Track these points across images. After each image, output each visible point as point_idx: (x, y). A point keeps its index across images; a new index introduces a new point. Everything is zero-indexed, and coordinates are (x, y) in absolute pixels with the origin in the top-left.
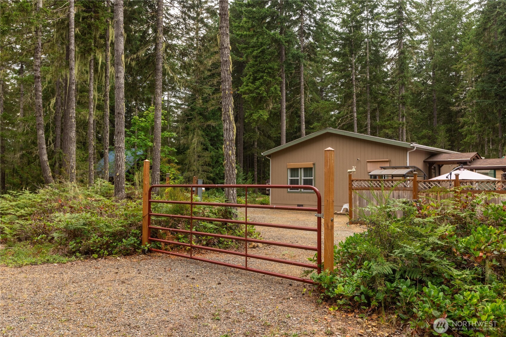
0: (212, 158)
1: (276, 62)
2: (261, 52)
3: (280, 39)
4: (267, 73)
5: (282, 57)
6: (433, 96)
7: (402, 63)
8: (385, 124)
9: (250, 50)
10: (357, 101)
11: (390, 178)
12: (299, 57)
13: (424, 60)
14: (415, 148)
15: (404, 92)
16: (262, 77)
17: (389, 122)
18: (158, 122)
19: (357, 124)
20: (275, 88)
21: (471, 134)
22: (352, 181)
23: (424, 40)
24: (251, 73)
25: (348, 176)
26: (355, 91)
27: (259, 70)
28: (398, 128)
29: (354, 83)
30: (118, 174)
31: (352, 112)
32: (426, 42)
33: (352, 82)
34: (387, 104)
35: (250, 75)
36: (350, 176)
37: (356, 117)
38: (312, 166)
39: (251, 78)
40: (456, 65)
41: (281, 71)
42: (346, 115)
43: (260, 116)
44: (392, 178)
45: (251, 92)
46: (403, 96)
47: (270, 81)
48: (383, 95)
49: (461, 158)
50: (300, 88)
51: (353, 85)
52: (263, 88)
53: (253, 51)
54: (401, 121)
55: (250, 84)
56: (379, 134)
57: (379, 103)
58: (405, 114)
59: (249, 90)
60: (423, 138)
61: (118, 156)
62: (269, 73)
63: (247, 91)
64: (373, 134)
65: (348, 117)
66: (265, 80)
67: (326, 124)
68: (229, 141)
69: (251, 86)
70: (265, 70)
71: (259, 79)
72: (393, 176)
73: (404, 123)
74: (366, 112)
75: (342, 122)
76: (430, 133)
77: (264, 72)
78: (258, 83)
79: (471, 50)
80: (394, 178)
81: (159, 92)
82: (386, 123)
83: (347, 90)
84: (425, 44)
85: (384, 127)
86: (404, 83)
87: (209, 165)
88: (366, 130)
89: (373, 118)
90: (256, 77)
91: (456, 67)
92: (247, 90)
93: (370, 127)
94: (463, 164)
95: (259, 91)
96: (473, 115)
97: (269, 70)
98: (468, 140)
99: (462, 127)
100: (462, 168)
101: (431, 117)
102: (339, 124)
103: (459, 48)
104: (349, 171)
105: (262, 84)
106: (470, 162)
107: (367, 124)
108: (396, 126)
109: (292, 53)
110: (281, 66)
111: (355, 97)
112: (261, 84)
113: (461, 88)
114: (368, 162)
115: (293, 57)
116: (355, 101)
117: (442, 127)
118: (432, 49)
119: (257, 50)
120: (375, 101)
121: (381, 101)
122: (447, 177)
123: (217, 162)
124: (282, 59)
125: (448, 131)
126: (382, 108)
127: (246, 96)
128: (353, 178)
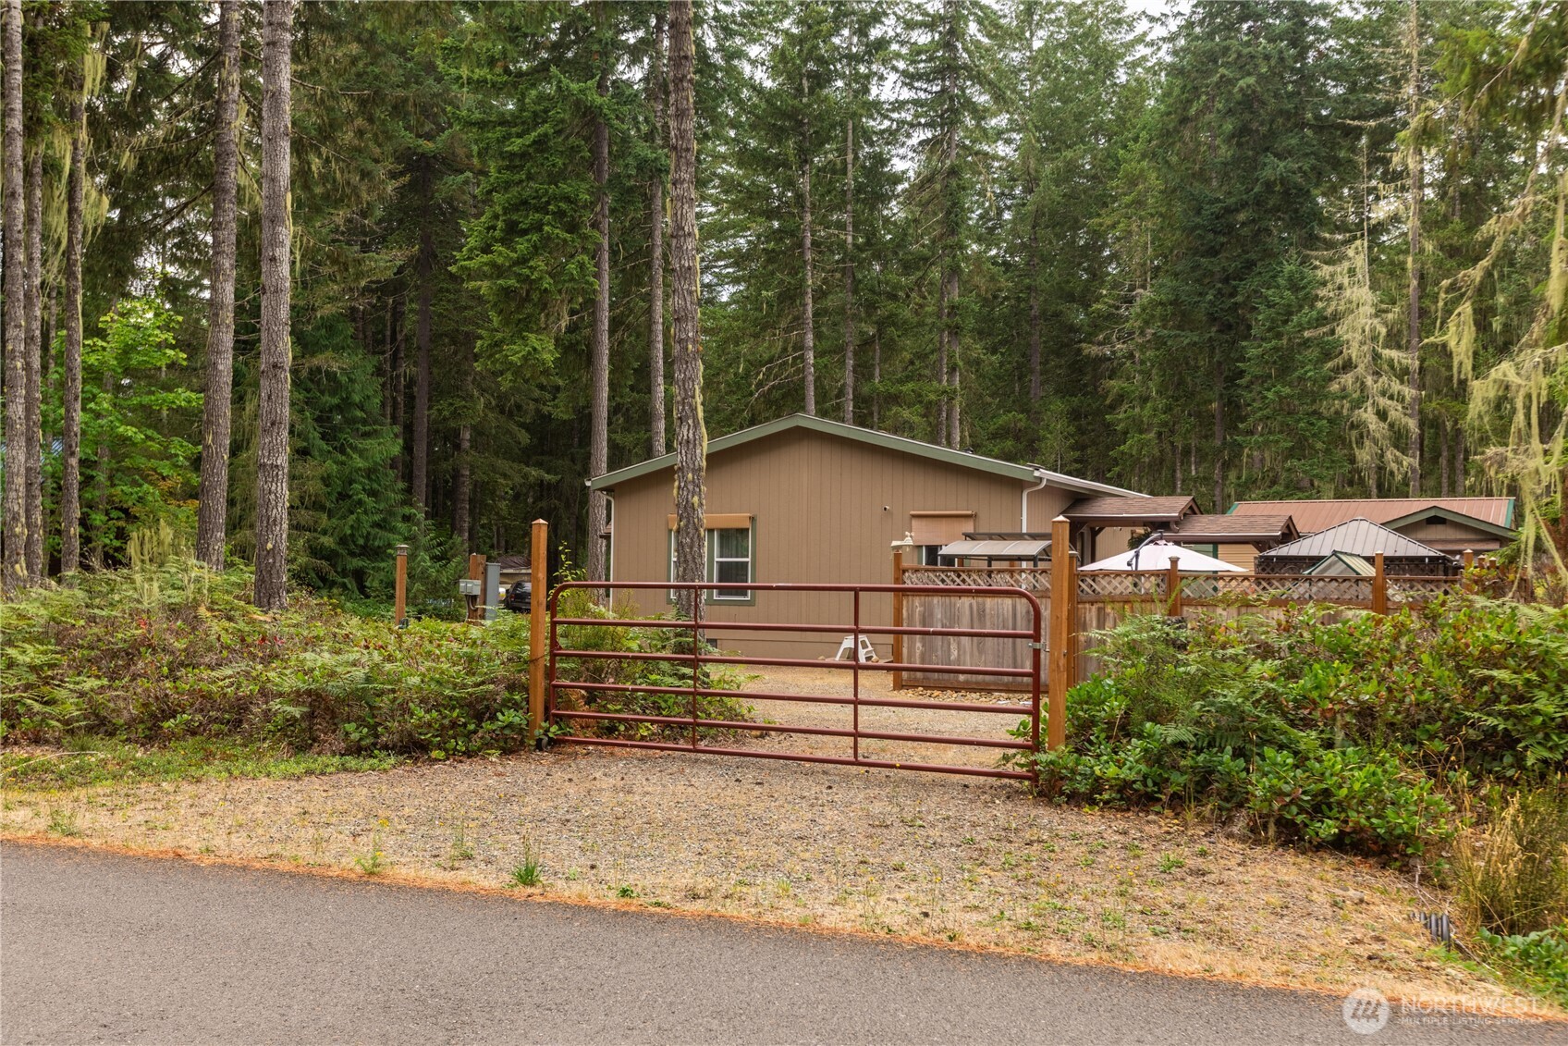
0: (326, 480)
1: (583, 180)
2: (534, 142)
3: (600, 108)
4: (554, 213)
5: (600, 165)
6: (1031, 308)
7: (955, 204)
8: (901, 392)
9: (498, 134)
10: (816, 314)
11: (984, 565)
12: (660, 171)
13: (1007, 191)
14: (1044, 483)
15: (955, 295)
16: (538, 227)
17: (910, 385)
18: (221, 367)
19: (816, 388)
20: (582, 266)
21: (1141, 432)
22: (904, 571)
23: (1008, 131)
24: (498, 209)
25: (892, 557)
26: (810, 282)
27: (525, 203)
28: (938, 403)
29: (809, 256)
30: (270, 546)
31: (800, 346)
32: (1014, 135)
33: (802, 254)
34: (906, 328)
35: (496, 217)
36: (898, 557)
37: (814, 365)
38: (747, 524)
39: (500, 224)
40: (1099, 215)
41: (598, 209)
42: (780, 357)
43: (529, 353)
44: (990, 565)
45: (498, 271)
46: (953, 307)
47: (565, 241)
48: (893, 297)
49: (1155, 510)
50: (649, 266)
51: (805, 262)
52: (539, 263)
53: (507, 137)
54: (945, 383)
55: (498, 247)
56: (882, 419)
57: (881, 325)
58: (961, 363)
59: (493, 265)
60: (998, 435)
61: (270, 493)
62: (560, 214)
63: (485, 268)
64: (861, 420)
65: (785, 363)
66: (549, 238)
67: (719, 383)
68: (694, 471)
69: (500, 254)
70: (548, 203)
71: (524, 232)
72: (991, 559)
73: (955, 391)
74: (840, 350)
75: (767, 375)
76: (1021, 420)
77: (543, 209)
78: (522, 245)
79: (1143, 175)
80: (996, 565)
81: (227, 265)
82: (904, 388)
83: (788, 279)
84: (1008, 142)
85: (894, 399)
86: (959, 267)
87: (317, 506)
88: (838, 408)
89: (863, 371)
90: (517, 223)
91: (1101, 225)
92: (486, 264)
93: (851, 396)
94: (1160, 528)
95: (526, 271)
96: (1147, 375)
97: (562, 205)
98: (1131, 448)
99: (1112, 407)
100: (1161, 538)
101: (1021, 372)
102: (760, 385)
103: (1108, 164)
104: (895, 543)
105: (536, 250)
106: (1178, 522)
107: (844, 385)
108: (933, 397)
109: (636, 157)
110: (598, 195)
111: (810, 301)
112: (535, 247)
113: (1112, 288)
114: (914, 516)
115: (640, 168)
116: (810, 313)
117: (1058, 405)
118: (1032, 163)
119: (519, 136)
120: (869, 315)
121: (889, 317)
122: (1129, 564)
123: (343, 496)
124: (599, 173)
125: (1075, 415)
126: (892, 340)
127: (484, 286)
128: (905, 564)
